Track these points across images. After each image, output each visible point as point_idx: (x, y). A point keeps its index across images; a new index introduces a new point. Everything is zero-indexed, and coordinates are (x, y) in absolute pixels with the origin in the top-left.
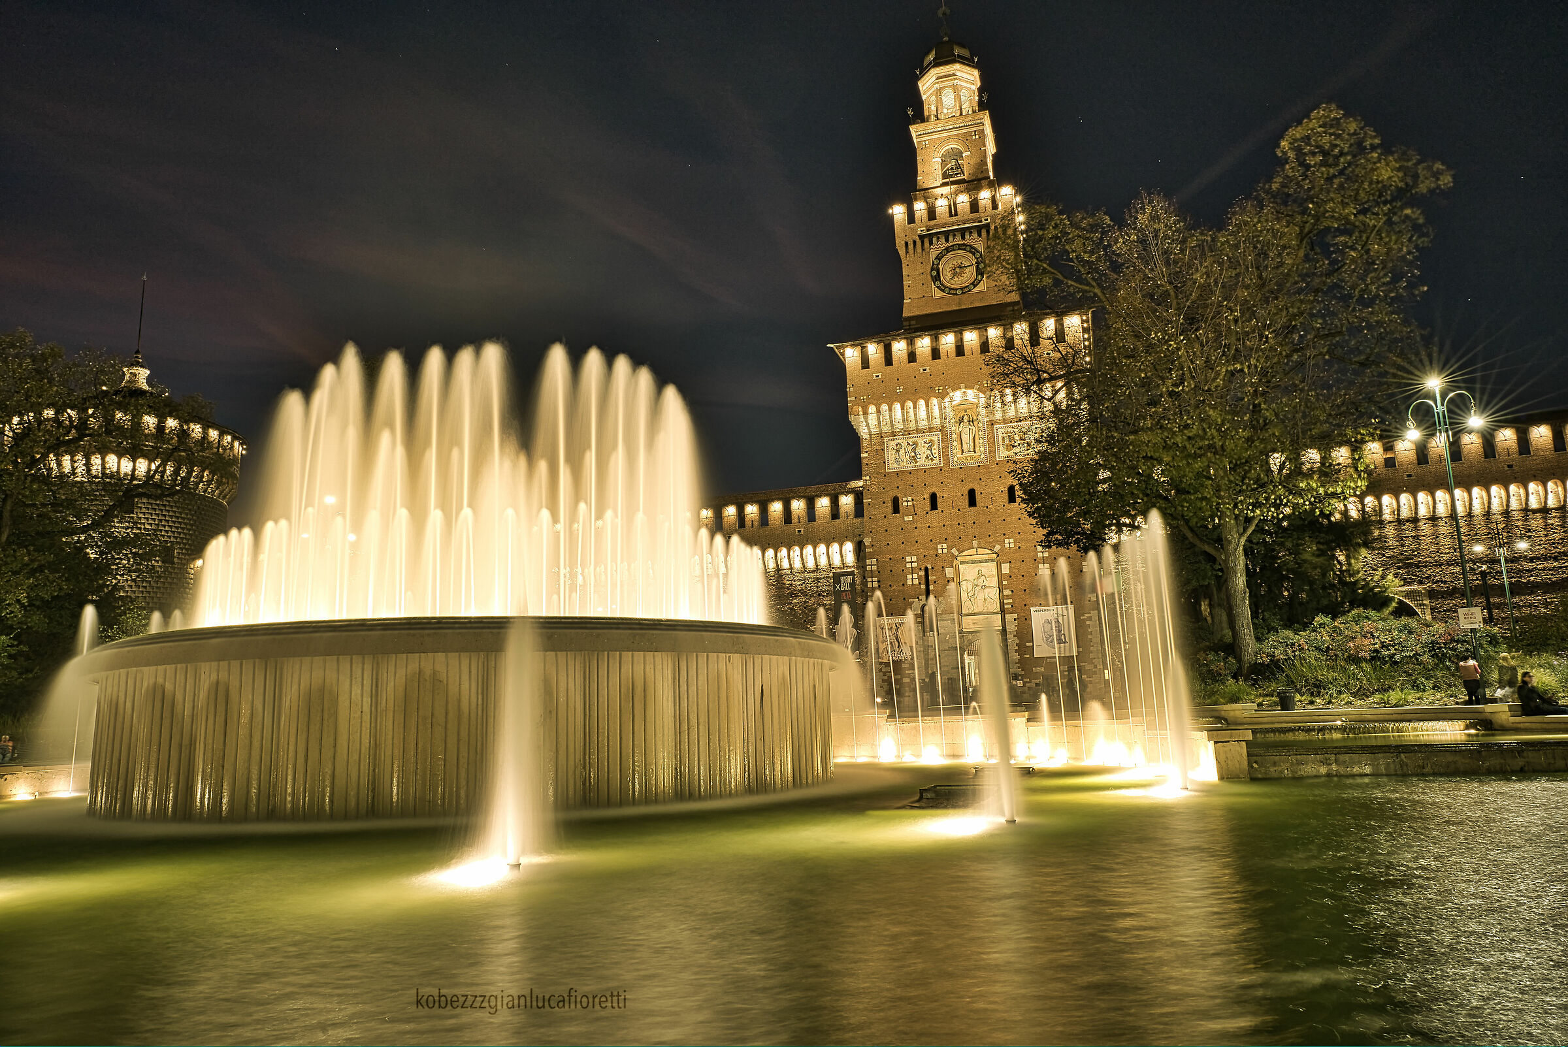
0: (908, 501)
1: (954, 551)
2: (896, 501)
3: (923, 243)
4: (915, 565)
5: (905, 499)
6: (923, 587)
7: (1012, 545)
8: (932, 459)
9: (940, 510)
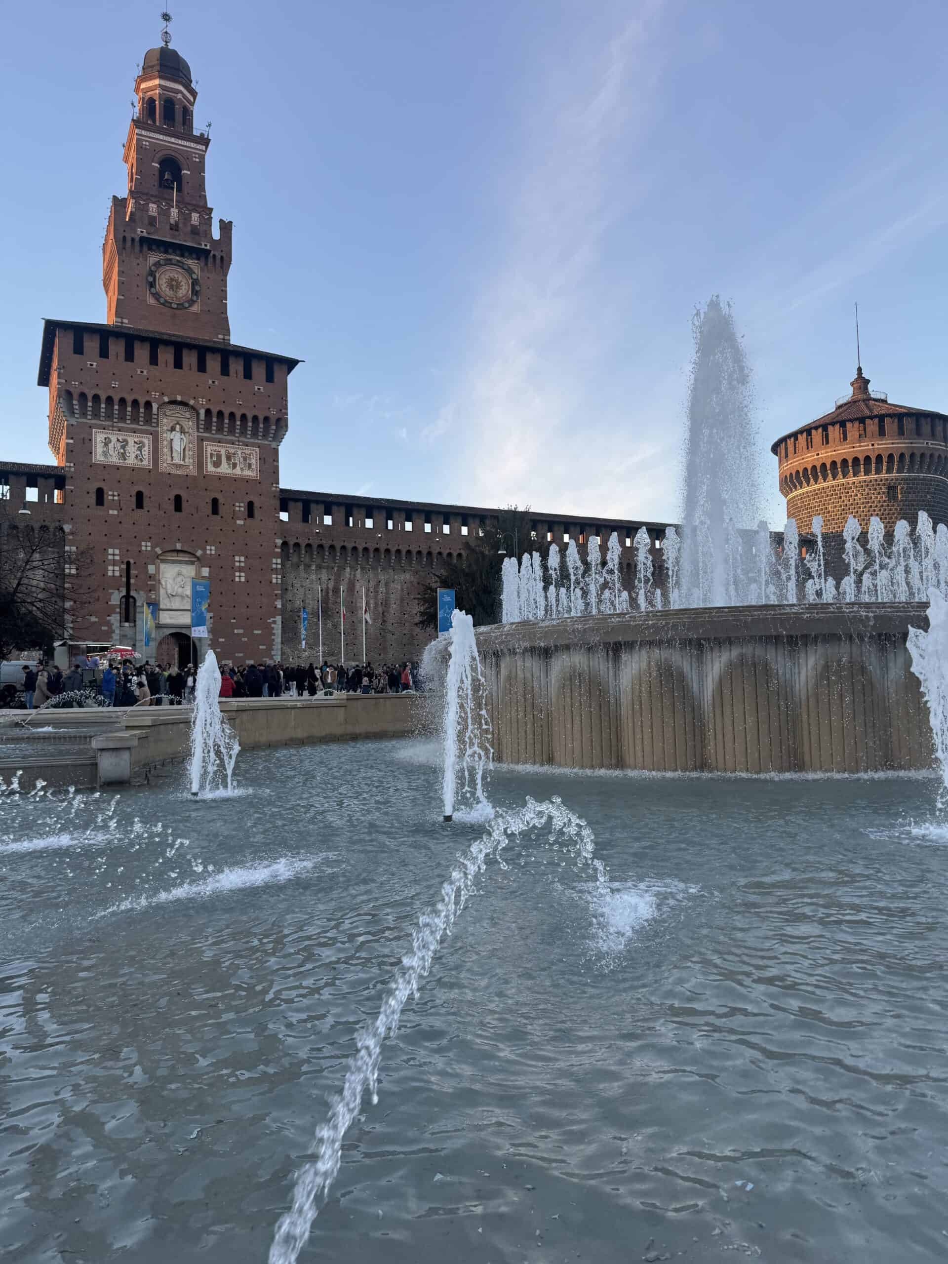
0: (113, 496)
1: (158, 550)
2: (100, 493)
3: (141, 245)
4: (117, 558)
5: (110, 493)
6: (124, 579)
7: (213, 552)
8: (141, 460)
9: (146, 509)
